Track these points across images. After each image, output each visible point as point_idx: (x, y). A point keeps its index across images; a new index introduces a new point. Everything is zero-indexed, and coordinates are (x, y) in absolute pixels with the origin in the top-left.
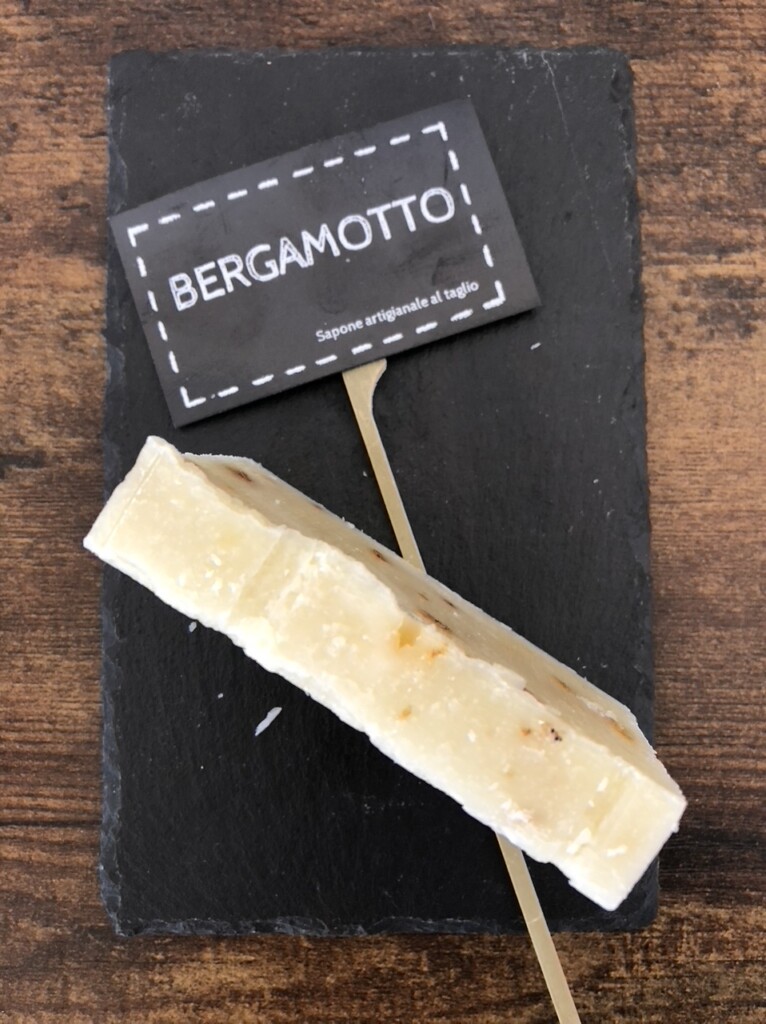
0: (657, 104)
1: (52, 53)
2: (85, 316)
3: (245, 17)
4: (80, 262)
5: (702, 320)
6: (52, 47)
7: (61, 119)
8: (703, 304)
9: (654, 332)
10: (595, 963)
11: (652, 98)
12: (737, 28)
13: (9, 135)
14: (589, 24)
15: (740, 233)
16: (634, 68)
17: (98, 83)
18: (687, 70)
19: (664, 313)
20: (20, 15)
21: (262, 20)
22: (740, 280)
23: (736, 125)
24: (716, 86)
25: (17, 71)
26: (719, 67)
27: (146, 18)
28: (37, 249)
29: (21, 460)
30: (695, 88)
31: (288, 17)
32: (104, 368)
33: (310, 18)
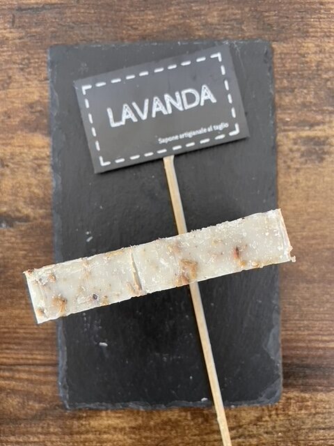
0: (284, 62)
1: (25, 45)
2: (43, 159)
3: (106, 27)
4: (40, 136)
5: (302, 156)
6: (24, 42)
7: (29, 73)
8: (303, 148)
9: (282, 161)
10: (256, 415)
11: (282, 59)
12: (318, 27)
13: (8, 81)
14: (255, 27)
15: (319, 117)
16: (274, 46)
17: (45, 57)
18: (296, 47)
19: (286, 153)
20: (10, 28)
21: (114, 27)
22: (319, 138)
23: (318, 70)
24: (309, 54)
25: (10, 53)
26: (310, 45)
27: (64, 28)
28: (22, 130)
29: (20, 219)
30: (300, 54)
31: (125, 27)
32: (52, 181)
33: (134, 26)
